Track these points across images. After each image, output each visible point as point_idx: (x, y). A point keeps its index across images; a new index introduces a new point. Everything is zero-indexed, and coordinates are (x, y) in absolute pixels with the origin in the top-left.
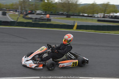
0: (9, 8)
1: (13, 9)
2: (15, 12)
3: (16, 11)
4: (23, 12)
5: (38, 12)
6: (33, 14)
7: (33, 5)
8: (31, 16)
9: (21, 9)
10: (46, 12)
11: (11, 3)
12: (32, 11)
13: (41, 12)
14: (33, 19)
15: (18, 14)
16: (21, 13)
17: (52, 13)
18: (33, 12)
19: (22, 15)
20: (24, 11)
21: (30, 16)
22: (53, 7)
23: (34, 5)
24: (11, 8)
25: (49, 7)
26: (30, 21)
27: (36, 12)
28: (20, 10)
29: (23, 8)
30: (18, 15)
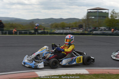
0: (72, 27)
2: (79, 30)
6: (97, 30)
7: (96, 21)
10: (110, 28)
13: (105, 29)
17: (116, 28)
18: (97, 28)
20: (87, 28)
22: (117, 22)
25: (113, 23)
27: (99, 28)
29: (87, 25)
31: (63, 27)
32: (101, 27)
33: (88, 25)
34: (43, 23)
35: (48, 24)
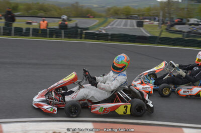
0: (143, 15)
1: (150, 15)
2: (152, 22)
3: (155, 19)
4: (165, 22)
5: (192, 21)
6: (184, 24)
7: (183, 9)
8: (179, 28)
9: (164, 16)
11: (147, 7)
12: (182, 19)
13: (198, 22)
14: (184, 32)
15: (157, 24)
16: (163, 23)
18: (184, 21)
19: (164, 27)
20: (167, 19)
21: (177, 28)
23: (186, 9)
24: (147, 14)
26: (180, 36)
27: (188, 21)
28: (161, 18)
29: (167, 15)
30: (158, 26)
31: (127, 15)
32: (191, 18)
33: (169, 14)
34: (95, 6)
35: (103, 7)
